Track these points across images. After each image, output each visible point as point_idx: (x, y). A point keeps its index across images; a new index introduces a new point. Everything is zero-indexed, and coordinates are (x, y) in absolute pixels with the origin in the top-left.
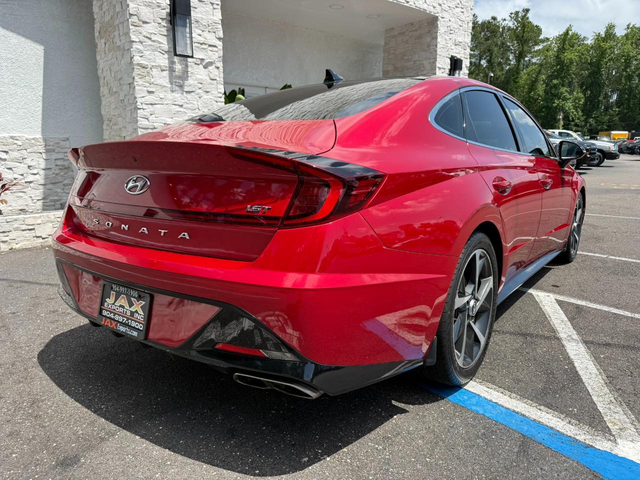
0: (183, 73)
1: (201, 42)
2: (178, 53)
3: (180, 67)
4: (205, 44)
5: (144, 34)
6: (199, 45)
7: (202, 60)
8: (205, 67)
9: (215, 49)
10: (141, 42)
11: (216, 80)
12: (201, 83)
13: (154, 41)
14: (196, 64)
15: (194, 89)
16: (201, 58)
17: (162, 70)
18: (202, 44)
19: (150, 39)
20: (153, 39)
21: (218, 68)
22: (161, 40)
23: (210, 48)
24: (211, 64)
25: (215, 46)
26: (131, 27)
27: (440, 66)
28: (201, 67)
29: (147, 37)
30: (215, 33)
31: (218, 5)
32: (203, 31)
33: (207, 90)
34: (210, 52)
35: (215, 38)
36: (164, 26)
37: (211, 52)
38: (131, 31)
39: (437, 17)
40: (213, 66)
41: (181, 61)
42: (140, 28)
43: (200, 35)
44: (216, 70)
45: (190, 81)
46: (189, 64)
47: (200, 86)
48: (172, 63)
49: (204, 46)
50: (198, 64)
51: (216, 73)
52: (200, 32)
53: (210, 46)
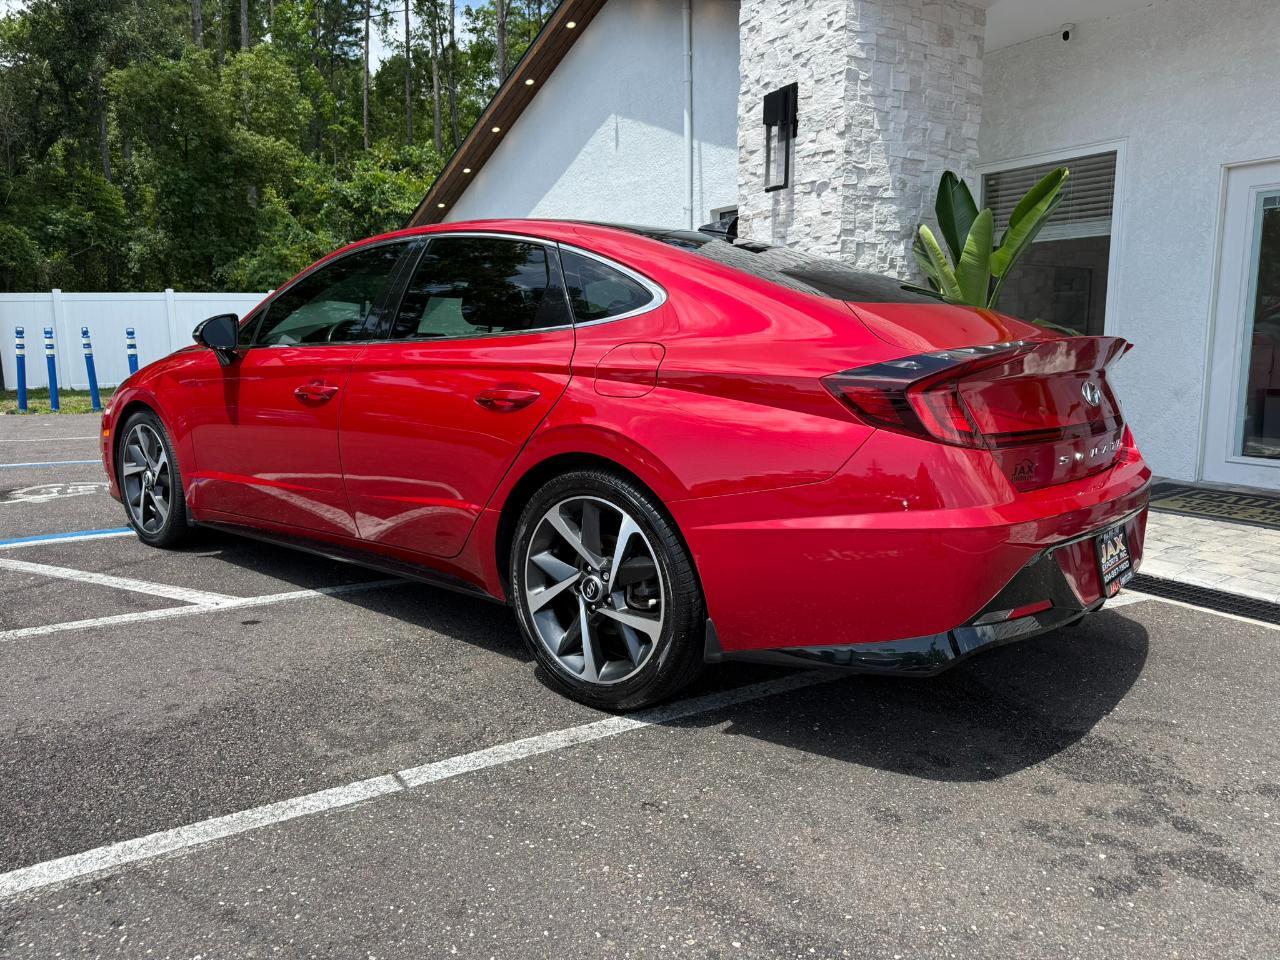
0: (787, 215)
1: (811, 153)
2: (782, 184)
3: (785, 206)
4: (818, 154)
5: (750, 169)
7: (812, 183)
8: (819, 194)
9: (833, 156)
10: (747, 184)
12: (809, 225)
13: (759, 176)
14: (805, 193)
15: (797, 239)
16: (810, 180)
17: (766, 218)
18: (813, 155)
19: (755, 174)
21: (835, 189)
23: (825, 159)
24: (825, 185)
25: (831, 152)
28: (814, 195)
29: (752, 174)
31: (840, 73)
32: (818, 132)
33: (816, 235)
34: (823, 166)
35: (835, 137)
37: (825, 165)
38: (737, 171)
40: (829, 190)
42: (746, 164)
43: (814, 141)
44: (834, 195)
45: (795, 227)
46: (796, 196)
47: (807, 230)
48: (776, 202)
49: (817, 158)
50: (809, 193)
51: (833, 201)
52: (812, 135)
53: (826, 153)
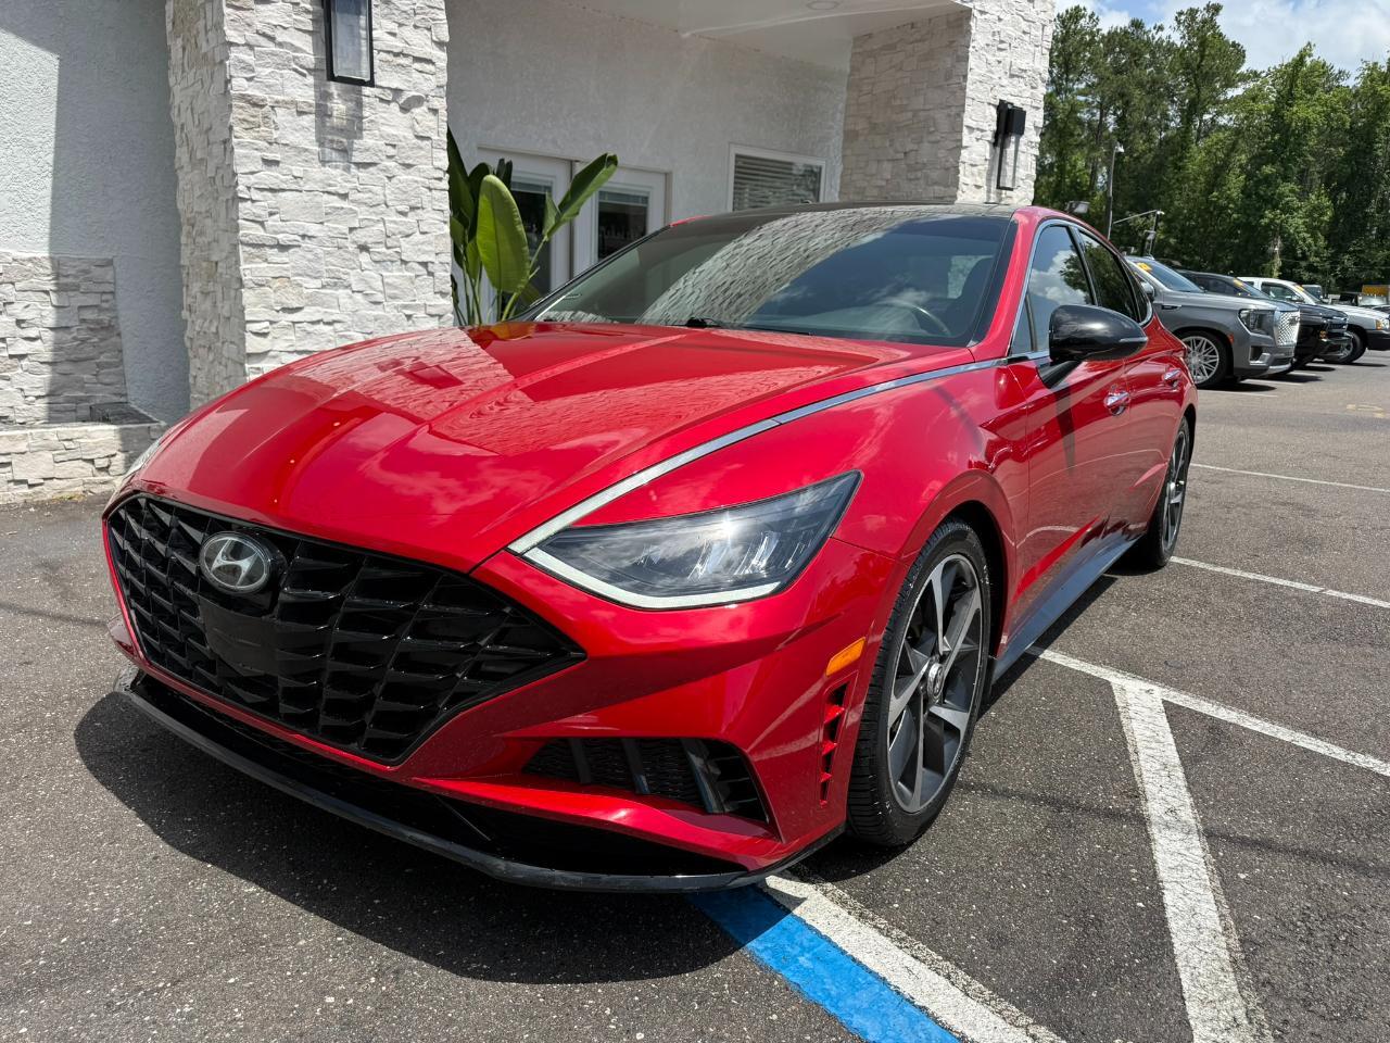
0: (351, 122)
1: (396, 51)
2: (336, 75)
3: (343, 107)
4: (406, 56)
5: (259, 26)
6: (390, 57)
7: (397, 92)
8: (405, 109)
9: (429, 68)
10: (250, 46)
11: (428, 138)
12: (394, 146)
13: (280, 45)
14: (382, 100)
15: (375, 159)
16: (394, 86)
17: (301, 113)
18: (397, 55)
19: (272, 39)
20: (279, 39)
21: (435, 111)
22: (298, 44)
23: (417, 66)
24: (418, 101)
25: (429, 61)
26: (227, 10)
27: (973, 124)
28: (394, 107)
29: (264, 35)
30: (429, 29)
32: (400, 25)
33: (407, 162)
34: (416, 75)
35: (429, 42)
36: (307, 12)
37: (420, 75)
38: (226, 18)
39: (971, 9)
40: (424, 108)
41: (346, 92)
42: (247, 14)
43: (394, 35)
44: (431, 116)
45: (368, 140)
46: (365, 100)
47: (391, 151)
48: (324, 96)
49: (402, 60)
50: (388, 102)
51: (431, 124)
52: (394, 27)
53: (417, 59)
